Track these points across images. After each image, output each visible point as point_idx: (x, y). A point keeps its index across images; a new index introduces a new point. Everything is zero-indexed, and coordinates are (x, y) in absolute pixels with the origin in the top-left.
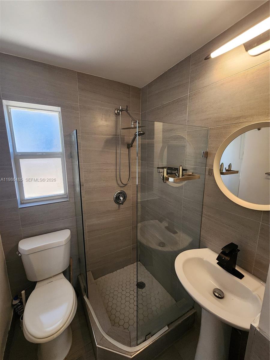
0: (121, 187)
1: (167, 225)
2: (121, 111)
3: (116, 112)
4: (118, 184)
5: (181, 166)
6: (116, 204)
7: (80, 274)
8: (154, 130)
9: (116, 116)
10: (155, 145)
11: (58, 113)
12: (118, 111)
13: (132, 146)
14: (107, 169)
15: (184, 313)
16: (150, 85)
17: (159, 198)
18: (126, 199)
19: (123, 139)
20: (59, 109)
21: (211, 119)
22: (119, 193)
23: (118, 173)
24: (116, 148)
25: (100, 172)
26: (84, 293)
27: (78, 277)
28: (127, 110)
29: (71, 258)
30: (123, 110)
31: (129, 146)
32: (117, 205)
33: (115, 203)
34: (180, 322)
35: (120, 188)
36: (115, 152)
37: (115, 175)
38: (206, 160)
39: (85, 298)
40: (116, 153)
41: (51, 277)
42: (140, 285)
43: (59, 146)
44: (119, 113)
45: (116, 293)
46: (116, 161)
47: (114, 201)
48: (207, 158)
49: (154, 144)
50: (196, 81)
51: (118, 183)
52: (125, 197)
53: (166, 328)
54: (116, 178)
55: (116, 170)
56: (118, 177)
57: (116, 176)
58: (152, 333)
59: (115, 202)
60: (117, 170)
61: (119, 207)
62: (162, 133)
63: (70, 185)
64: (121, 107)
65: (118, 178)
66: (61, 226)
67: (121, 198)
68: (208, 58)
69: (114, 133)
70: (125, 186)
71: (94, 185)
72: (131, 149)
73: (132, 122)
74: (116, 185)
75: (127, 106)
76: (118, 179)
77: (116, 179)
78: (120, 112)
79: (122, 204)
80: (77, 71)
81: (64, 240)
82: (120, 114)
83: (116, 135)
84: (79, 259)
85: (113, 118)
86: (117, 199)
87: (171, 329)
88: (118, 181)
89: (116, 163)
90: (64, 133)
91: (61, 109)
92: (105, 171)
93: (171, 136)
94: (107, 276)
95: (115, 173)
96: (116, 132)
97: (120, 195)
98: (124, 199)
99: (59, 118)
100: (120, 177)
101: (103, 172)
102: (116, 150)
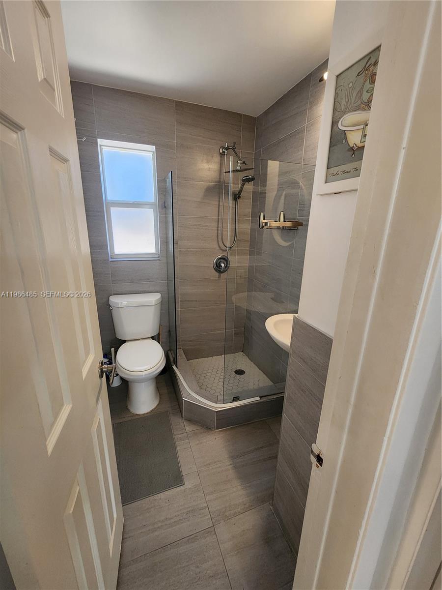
0: (223, 251)
1: (273, 296)
2: (227, 149)
3: (221, 152)
4: (219, 247)
5: (282, 211)
6: (216, 273)
7: (170, 350)
8: (266, 174)
9: (221, 157)
11: (152, 153)
12: (224, 150)
13: (239, 197)
14: (206, 226)
16: (267, 113)
17: (268, 264)
18: (229, 267)
19: (228, 188)
22: (220, 258)
23: (219, 232)
24: (219, 199)
25: (198, 228)
26: (172, 364)
27: (167, 353)
28: (234, 149)
29: (160, 325)
30: (229, 149)
31: (237, 197)
32: (217, 274)
33: (214, 270)
35: (221, 252)
36: (218, 204)
37: (216, 235)
39: (174, 367)
40: (219, 205)
42: (240, 372)
43: (151, 194)
44: (224, 152)
46: (218, 217)
47: (213, 268)
49: (265, 193)
50: (314, 107)
51: (220, 245)
52: (227, 263)
53: (258, 398)
54: (218, 238)
55: (218, 228)
57: (218, 236)
58: (241, 399)
59: (216, 271)
61: (219, 276)
62: (277, 178)
63: (163, 241)
64: (227, 144)
65: (220, 238)
67: (223, 265)
68: (321, 80)
69: (217, 179)
71: (190, 244)
72: (239, 201)
73: (238, 163)
74: (216, 246)
75: (235, 143)
76: (220, 240)
77: (216, 240)
78: (226, 151)
79: (224, 272)
80: (175, 99)
81: (154, 300)
82: (226, 153)
83: (219, 182)
84: (169, 331)
85: (217, 159)
86: (218, 267)
88: (220, 243)
89: (218, 219)
90: (158, 178)
91: (156, 149)
92: (204, 227)
94: (201, 360)
95: (216, 231)
96: (220, 178)
97: (221, 260)
98: (226, 266)
99: (153, 159)
100: (222, 238)
101: (202, 229)
102: (219, 201)
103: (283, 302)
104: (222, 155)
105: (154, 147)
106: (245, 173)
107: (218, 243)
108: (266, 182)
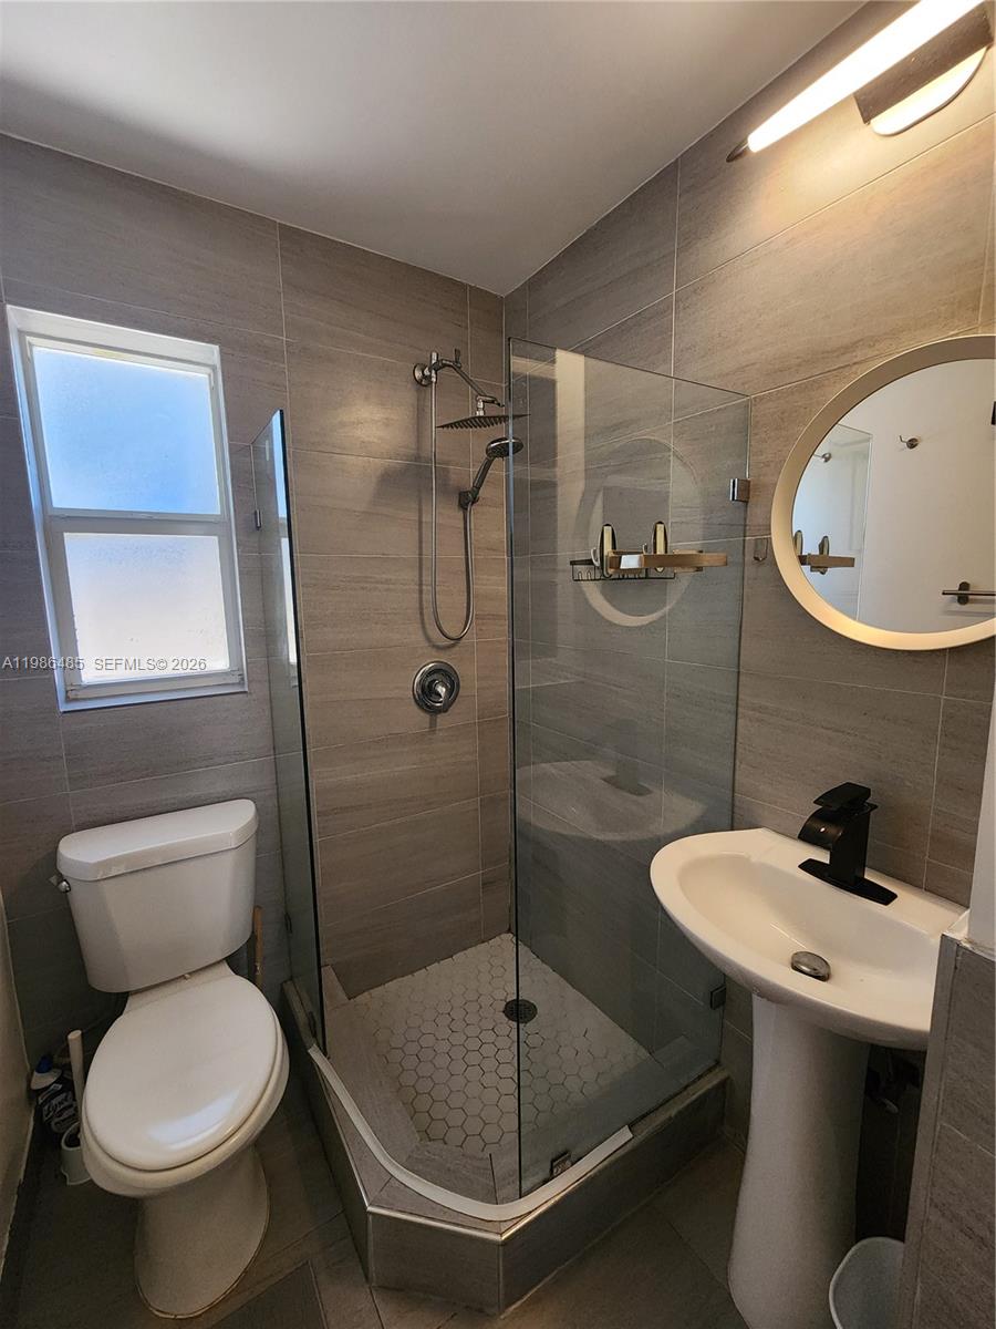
0: (439, 648)
1: (610, 772)
2: (437, 368)
3: (418, 374)
4: (428, 639)
5: (661, 523)
6: (422, 714)
7: (292, 978)
8: (554, 437)
9: (418, 391)
10: (560, 490)
11: (209, 370)
12: (427, 372)
13: (475, 500)
14: (387, 581)
15: (684, 1082)
16: (536, 282)
17: (578, 679)
18: (457, 695)
19: (443, 475)
20: (212, 352)
21: (757, 366)
22: (430, 673)
23: (427, 597)
24: (420, 505)
25: (363, 588)
27: (282, 989)
28: (456, 366)
30: (445, 365)
31: (467, 500)
32: (424, 717)
33: (416, 708)
34: (673, 1111)
35: (434, 652)
36: (417, 518)
37: (418, 605)
38: (746, 511)
39: (315, 1054)
40: (420, 522)
41: (183, 977)
42: (520, 1011)
43: (208, 491)
44: (429, 377)
45: (427, 1041)
46: (421, 554)
47: (413, 701)
48: (746, 502)
49: (555, 484)
50: (698, 245)
51: (430, 633)
52: (452, 683)
53: (624, 1135)
54: (422, 614)
55: (421, 585)
56: (428, 611)
57: (421, 608)
58: (575, 1153)
59: (421, 707)
60: (424, 587)
61: (433, 725)
62: (583, 441)
63: (258, 632)
64: (434, 356)
65: (427, 614)
66: (220, 787)
67: (442, 690)
68: (737, 154)
69: (413, 451)
70: (453, 645)
71: (341, 636)
72: (474, 509)
73: (477, 401)
74: (420, 637)
75: (457, 351)
76: (428, 617)
77: (419, 621)
78: (433, 375)
79: (444, 709)
80: (278, 221)
81: (236, 829)
82: (434, 380)
83: (417, 458)
84: (287, 916)
85: (408, 395)
86: (425, 695)
87: (640, 1138)
88: (428, 627)
89: (421, 560)
90: (230, 439)
91: (222, 352)
92: (379, 586)
93: (617, 446)
94: (392, 985)
95: (416, 596)
96: (418, 449)
97: (435, 676)
98: (450, 692)
99: (213, 390)
100: (435, 612)
101: (376, 589)
102: (420, 511)
103: (649, 792)
104: (423, 384)
105: (216, 348)
106: (496, 431)
107: (424, 627)
108: (555, 455)
